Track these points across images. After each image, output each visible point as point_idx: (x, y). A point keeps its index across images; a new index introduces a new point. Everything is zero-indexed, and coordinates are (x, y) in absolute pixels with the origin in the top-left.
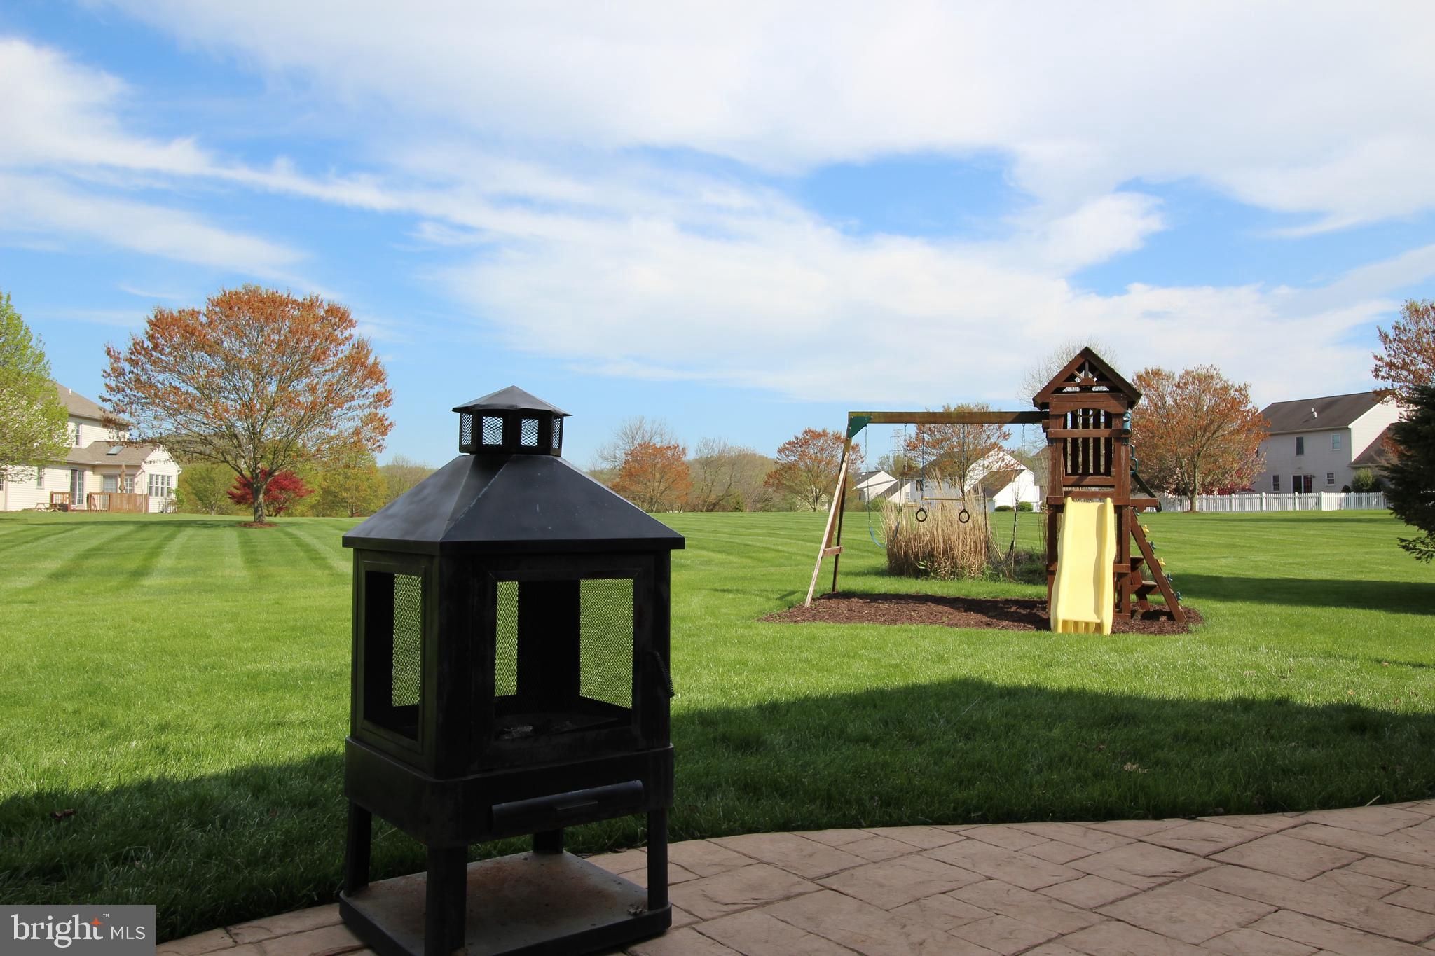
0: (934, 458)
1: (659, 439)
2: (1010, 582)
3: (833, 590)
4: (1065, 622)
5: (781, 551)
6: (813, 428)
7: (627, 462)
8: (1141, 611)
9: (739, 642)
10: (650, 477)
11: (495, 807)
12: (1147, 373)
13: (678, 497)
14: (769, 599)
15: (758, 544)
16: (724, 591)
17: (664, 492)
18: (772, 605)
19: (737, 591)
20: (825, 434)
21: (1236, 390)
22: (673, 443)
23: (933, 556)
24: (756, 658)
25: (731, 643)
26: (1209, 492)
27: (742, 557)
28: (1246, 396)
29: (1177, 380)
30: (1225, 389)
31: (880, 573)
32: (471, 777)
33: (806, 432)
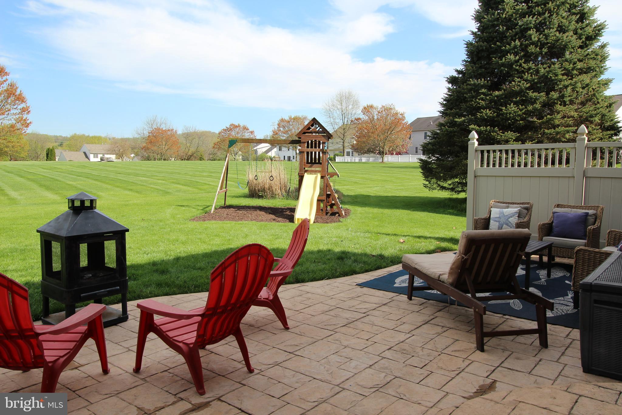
0: (285, 138)
1: (164, 126)
2: (293, 200)
3: (225, 205)
4: (298, 219)
5: (210, 185)
6: (234, 123)
7: (149, 136)
8: (331, 212)
9: (179, 231)
10: (161, 143)
11: (81, 295)
12: (368, 106)
13: (174, 153)
14: (198, 210)
15: (202, 181)
16: (181, 206)
17: (167, 150)
18: (197, 212)
19: (187, 206)
20: (239, 126)
21: (400, 115)
22: (171, 128)
23: (265, 190)
24: (183, 238)
25: (176, 231)
26: (392, 154)
27: (194, 188)
28: (404, 117)
29: (379, 110)
30: (397, 114)
31: (245, 196)
32: (75, 289)
33: (231, 125)
